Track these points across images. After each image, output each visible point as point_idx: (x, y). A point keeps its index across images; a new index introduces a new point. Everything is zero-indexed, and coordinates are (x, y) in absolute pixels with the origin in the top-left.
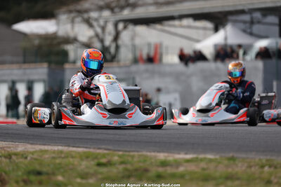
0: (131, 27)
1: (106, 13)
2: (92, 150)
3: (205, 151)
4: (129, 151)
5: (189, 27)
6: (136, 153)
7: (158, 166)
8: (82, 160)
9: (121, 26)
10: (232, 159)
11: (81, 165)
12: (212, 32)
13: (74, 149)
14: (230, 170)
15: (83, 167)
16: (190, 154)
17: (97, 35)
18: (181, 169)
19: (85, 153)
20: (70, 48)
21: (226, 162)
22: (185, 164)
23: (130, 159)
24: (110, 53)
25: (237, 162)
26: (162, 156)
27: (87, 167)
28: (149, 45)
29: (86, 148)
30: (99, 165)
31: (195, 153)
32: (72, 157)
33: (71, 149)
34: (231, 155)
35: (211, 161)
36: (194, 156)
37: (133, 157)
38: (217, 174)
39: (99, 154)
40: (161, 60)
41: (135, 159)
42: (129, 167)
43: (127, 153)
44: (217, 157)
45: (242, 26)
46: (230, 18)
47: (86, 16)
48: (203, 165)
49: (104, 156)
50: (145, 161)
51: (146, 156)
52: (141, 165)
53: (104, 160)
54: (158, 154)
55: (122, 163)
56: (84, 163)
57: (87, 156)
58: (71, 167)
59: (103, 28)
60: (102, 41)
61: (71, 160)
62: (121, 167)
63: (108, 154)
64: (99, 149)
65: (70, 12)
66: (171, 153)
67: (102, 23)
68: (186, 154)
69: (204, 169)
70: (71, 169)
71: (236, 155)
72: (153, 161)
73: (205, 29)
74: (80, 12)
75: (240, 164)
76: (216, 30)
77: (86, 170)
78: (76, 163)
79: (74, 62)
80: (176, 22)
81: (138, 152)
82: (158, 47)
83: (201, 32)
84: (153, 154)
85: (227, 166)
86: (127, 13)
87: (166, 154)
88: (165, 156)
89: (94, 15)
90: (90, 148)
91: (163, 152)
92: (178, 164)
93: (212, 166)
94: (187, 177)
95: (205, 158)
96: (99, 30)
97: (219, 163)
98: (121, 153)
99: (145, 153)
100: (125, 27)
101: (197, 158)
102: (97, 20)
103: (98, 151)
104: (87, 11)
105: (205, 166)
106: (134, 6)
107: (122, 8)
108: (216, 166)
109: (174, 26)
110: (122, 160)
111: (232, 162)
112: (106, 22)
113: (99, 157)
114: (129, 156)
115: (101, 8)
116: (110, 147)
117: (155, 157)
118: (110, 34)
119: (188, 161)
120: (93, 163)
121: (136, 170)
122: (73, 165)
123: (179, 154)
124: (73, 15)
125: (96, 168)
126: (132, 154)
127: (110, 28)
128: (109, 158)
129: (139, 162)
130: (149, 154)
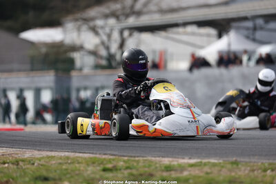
0: (136, 34)
1: (112, 21)
2: (98, 156)
3: (208, 156)
4: (135, 157)
5: (193, 34)
6: (141, 158)
7: (163, 171)
8: (88, 165)
9: (126, 33)
10: (236, 163)
11: (87, 170)
12: (215, 39)
13: (81, 155)
14: (233, 174)
15: (89, 172)
16: (194, 159)
17: (103, 43)
18: (185, 173)
19: (91, 158)
20: (76, 56)
21: (229, 166)
22: (190, 169)
23: (135, 164)
24: (116, 60)
25: (240, 166)
26: (166, 161)
27: (93, 173)
28: (154, 52)
29: (92, 153)
30: (105, 170)
31: (199, 157)
32: (79, 163)
33: (77, 155)
34: (234, 159)
35: (214, 165)
36: (199, 160)
37: (138, 162)
38: (221, 178)
39: (105, 159)
40: (165, 67)
41: (141, 164)
42: (134, 172)
43: (133, 159)
44: (221, 161)
45: (245, 32)
46: (234, 24)
47: (92, 24)
48: (206, 169)
49: (110, 161)
50: (150, 166)
51: (151, 161)
52: (146, 169)
53: (109, 166)
54: (163, 159)
55: (127, 168)
56: (90, 168)
57: (93, 162)
58: (77, 172)
59: (109, 36)
60: (108, 48)
61: (77, 165)
62: (126, 172)
63: (113, 160)
64: (105, 154)
65: (76, 20)
66: (175, 158)
67: (107, 30)
68: (190, 158)
69: (207, 173)
70: (77, 175)
71: (239, 159)
72: (158, 165)
73: (208, 35)
74: (86, 20)
75: (243, 168)
76: (220, 36)
77: (92, 176)
78: (82, 168)
79: (81, 69)
80: (181, 30)
81: (143, 157)
82: (163, 54)
83: (205, 39)
84: (158, 159)
85: (230, 171)
86: (132, 21)
87: (170, 159)
88: (169, 161)
89: (99, 23)
90: (96, 154)
91: (168, 157)
92: (182, 168)
93: (215, 170)
94: (191, 181)
95: (209, 162)
96: (105, 38)
97: (223, 167)
98: (126, 158)
99: (149, 158)
100: (131, 35)
101: (201, 162)
102: (102, 28)
103: (104, 157)
104: (93, 19)
105: (209, 171)
106: (138, 14)
107: (127, 16)
108: (220, 170)
109: (178, 33)
110: (127, 165)
111: (235, 166)
112: (112, 30)
113: (105, 162)
114: (134, 161)
115: (106, 16)
116: (115, 153)
117: (161, 161)
118: (116, 41)
119: (192, 165)
120: (98, 168)
121: (141, 175)
122: (79, 170)
123: (183, 158)
124: (79, 23)
125: (102, 173)
126: (137, 159)
127: (116, 35)
128: (114, 163)
129: (145, 167)
130: (153, 159)
